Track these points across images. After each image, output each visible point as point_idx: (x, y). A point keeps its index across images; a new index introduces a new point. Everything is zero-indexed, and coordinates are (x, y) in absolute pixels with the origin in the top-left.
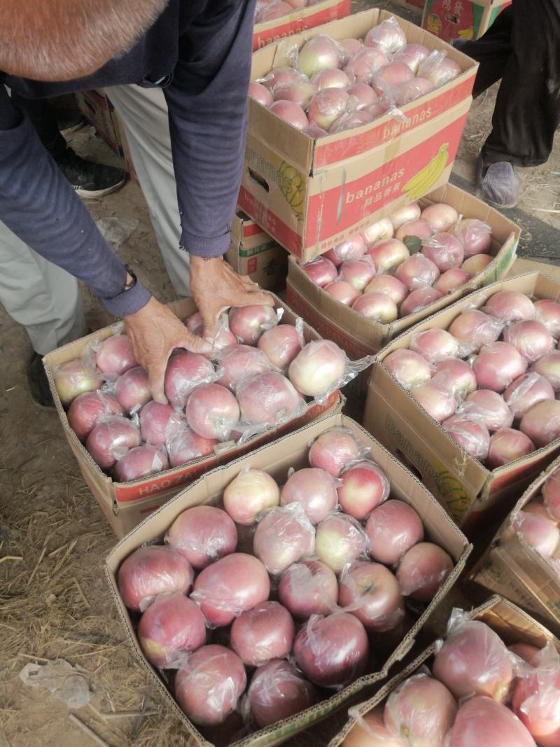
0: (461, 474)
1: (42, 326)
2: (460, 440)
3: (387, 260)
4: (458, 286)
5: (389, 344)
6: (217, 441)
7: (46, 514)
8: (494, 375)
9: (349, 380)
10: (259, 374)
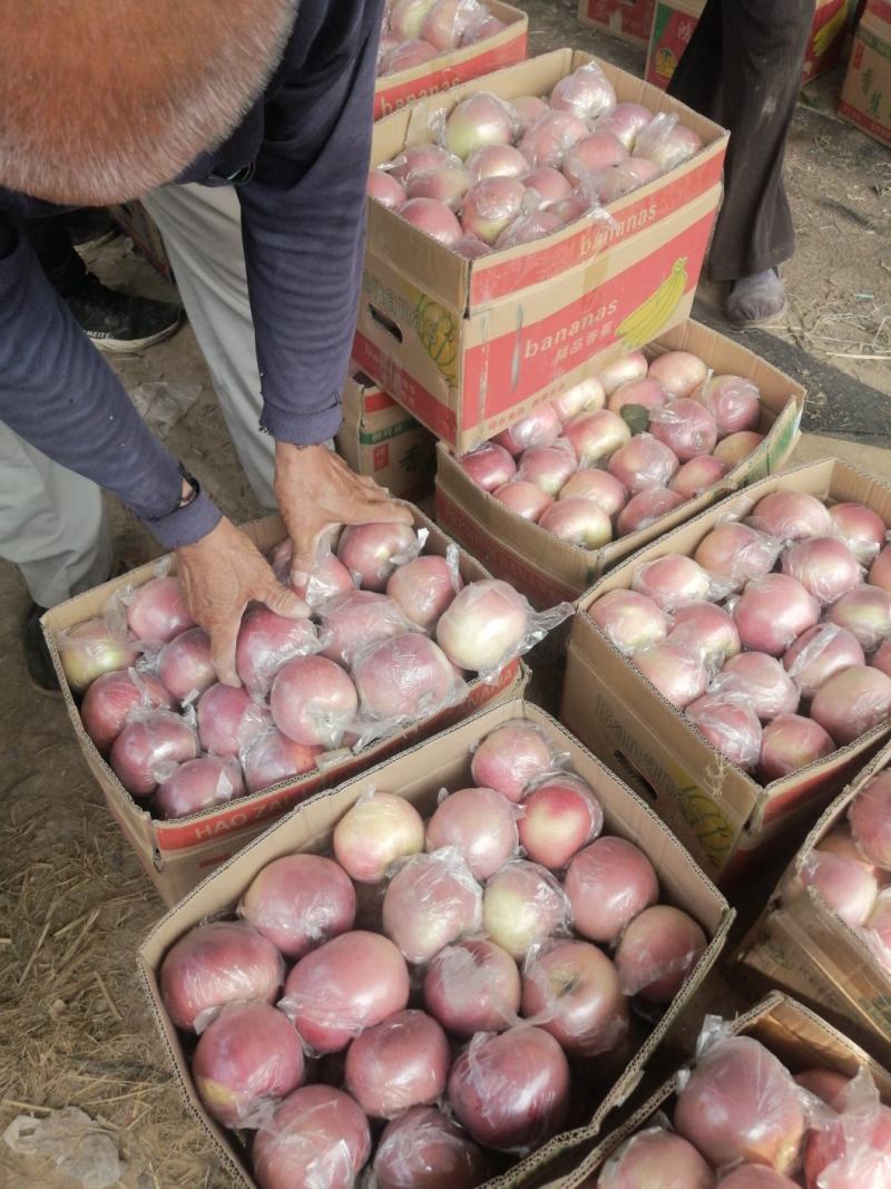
0: (717, 791)
1: (46, 564)
2: (715, 736)
3: (595, 445)
4: (709, 484)
5: (598, 583)
6: (322, 749)
7: (51, 866)
8: (767, 626)
9: (534, 643)
10: (389, 637)
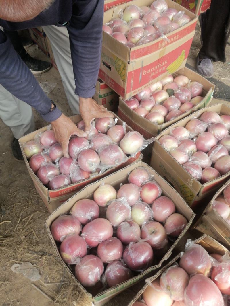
0: (191, 185)
1: (18, 127)
2: (190, 172)
3: (160, 99)
4: (189, 109)
5: (161, 133)
6: (91, 173)
7: (20, 203)
8: (204, 145)
9: (145, 148)
10: (108, 145)
